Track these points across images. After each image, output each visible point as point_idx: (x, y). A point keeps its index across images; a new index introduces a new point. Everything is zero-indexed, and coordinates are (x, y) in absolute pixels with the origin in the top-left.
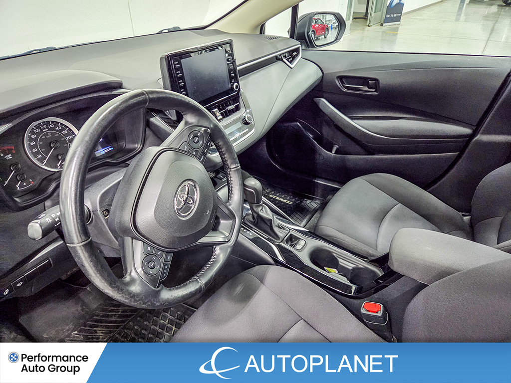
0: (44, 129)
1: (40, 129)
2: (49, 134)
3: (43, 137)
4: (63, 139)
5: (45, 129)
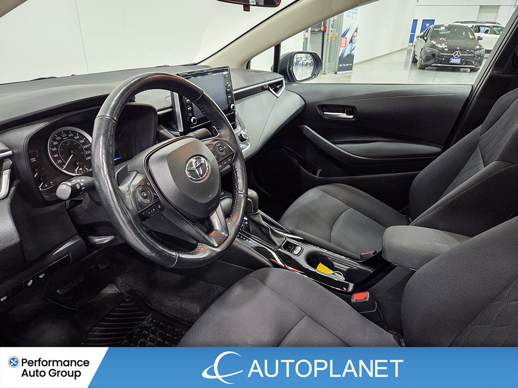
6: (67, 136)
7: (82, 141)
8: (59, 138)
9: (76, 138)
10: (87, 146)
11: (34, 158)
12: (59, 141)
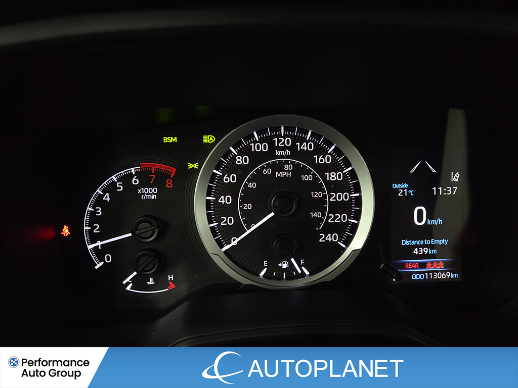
0: (280, 149)
1: (271, 144)
2: (286, 167)
3: (265, 172)
4: (317, 195)
5: (283, 149)
6: (293, 148)
7: (333, 176)
8: (263, 147)
9: (320, 160)
10: (343, 197)
11: (154, 190)
12: (256, 158)
